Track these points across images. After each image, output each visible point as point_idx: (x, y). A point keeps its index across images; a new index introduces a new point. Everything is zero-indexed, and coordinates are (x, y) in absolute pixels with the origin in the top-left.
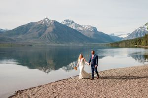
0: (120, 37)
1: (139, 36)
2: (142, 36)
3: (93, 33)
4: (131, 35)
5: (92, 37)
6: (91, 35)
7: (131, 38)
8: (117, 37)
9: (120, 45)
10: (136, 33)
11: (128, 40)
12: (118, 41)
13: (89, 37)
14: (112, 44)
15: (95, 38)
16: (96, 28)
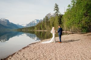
0: (22, 26)
1: (32, 25)
2: (34, 25)
3: (7, 23)
4: (28, 25)
5: (6, 25)
6: (6, 24)
7: (28, 27)
8: (21, 26)
9: (23, 30)
10: (31, 24)
11: (26, 28)
12: (21, 28)
13: (4, 25)
14: (18, 29)
15: (8, 26)
16: (8, 20)
